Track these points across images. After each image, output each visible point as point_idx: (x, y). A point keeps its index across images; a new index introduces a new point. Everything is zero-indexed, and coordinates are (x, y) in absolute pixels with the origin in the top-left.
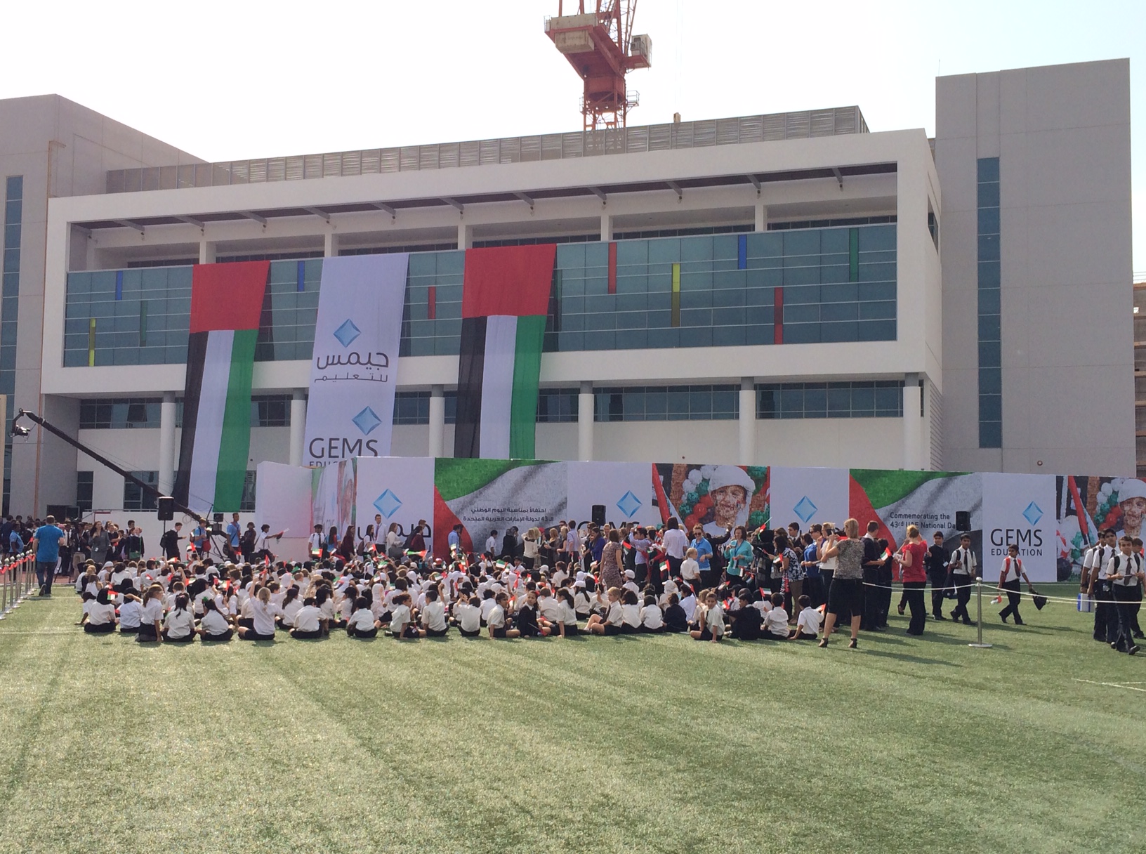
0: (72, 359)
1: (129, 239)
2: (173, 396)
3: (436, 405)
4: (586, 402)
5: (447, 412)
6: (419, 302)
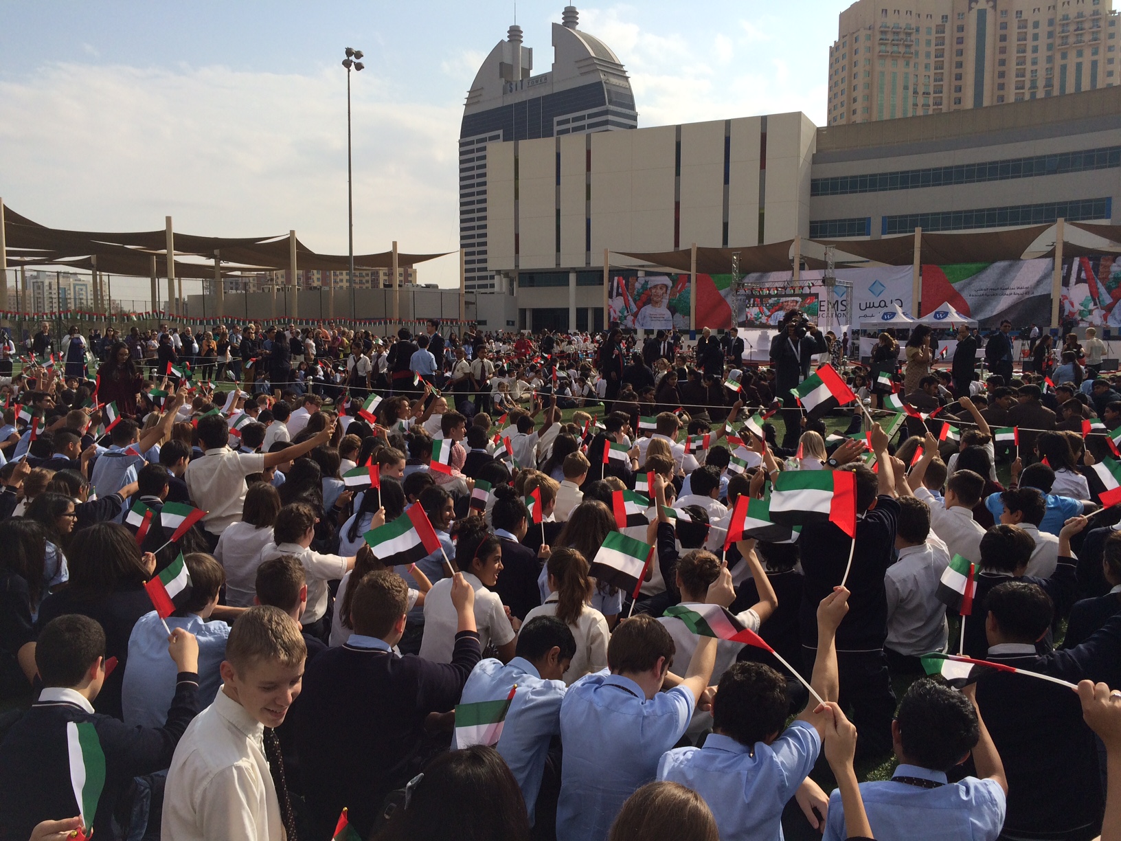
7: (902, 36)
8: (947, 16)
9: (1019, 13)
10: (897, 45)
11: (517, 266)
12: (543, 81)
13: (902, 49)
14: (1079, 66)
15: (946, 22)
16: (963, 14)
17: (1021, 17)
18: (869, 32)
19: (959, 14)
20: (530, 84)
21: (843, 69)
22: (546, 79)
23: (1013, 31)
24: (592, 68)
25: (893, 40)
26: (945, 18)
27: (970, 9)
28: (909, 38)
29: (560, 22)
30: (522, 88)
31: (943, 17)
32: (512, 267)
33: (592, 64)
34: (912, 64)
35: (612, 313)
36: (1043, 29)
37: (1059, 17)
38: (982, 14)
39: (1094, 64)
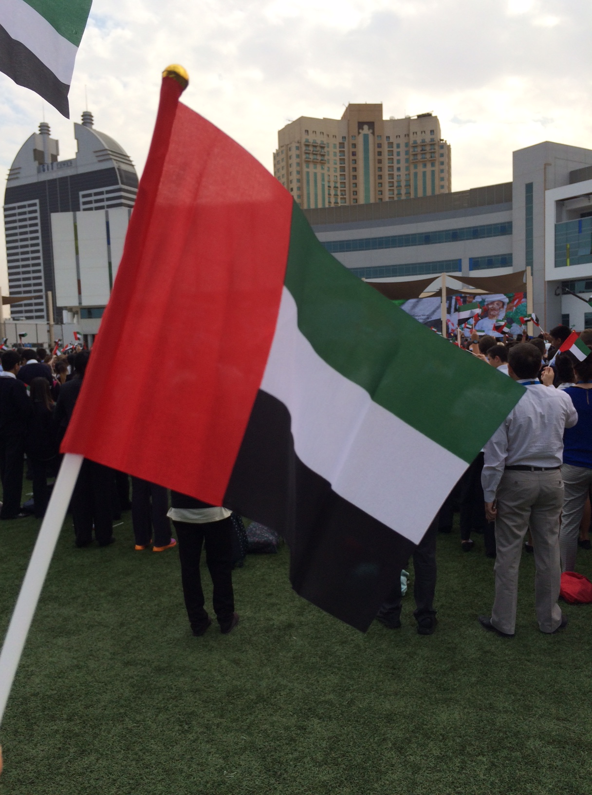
0: (559, 263)
1: (583, 204)
7: (318, 149)
8: (345, 137)
9: (388, 138)
10: (316, 154)
11: (80, 303)
12: (69, 164)
13: (319, 158)
14: (424, 173)
15: (345, 141)
16: (355, 136)
17: (389, 140)
18: (297, 145)
19: (352, 136)
20: (59, 166)
21: (283, 167)
22: (71, 163)
23: (385, 149)
24: (108, 157)
25: (313, 151)
26: (344, 138)
27: (359, 133)
28: (323, 151)
29: (80, 122)
30: (52, 169)
31: (343, 137)
32: (77, 304)
33: (108, 155)
34: (326, 168)
36: (403, 149)
37: (411, 142)
38: (366, 137)
39: (433, 172)
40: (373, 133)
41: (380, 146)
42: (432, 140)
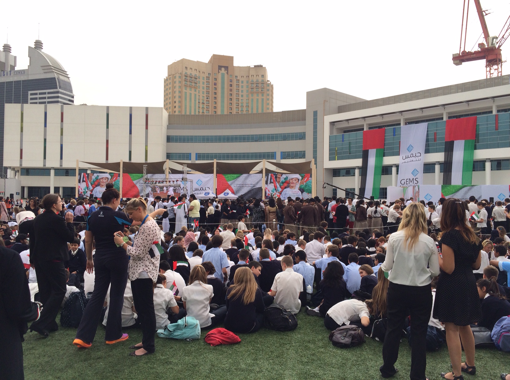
0: (331, 158)
1: (345, 125)
2: (359, 168)
3: (437, 167)
4: (488, 165)
5: (441, 169)
6: (431, 137)
7: (193, 79)
9: (236, 77)
10: (192, 82)
11: (21, 165)
12: (23, 73)
13: (193, 84)
14: (257, 100)
15: (210, 76)
16: (216, 74)
18: (180, 75)
20: (15, 73)
21: (170, 88)
23: (235, 83)
24: (50, 71)
25: (190, 80)
26: (209, 74)
27: (219, 72)
28: (196, 80)
29: (33, 46)
30: (10, 75)
32: (18, 165)
33: (50, 69)
34: (197, 91)
35: (80, 190)
36: (245, 84)
37: (250, 81)
38: (223, 75)
39: (262, 99)
40: (227, 73)
41: (231, 81)
42: (263, 81)
